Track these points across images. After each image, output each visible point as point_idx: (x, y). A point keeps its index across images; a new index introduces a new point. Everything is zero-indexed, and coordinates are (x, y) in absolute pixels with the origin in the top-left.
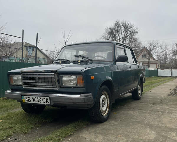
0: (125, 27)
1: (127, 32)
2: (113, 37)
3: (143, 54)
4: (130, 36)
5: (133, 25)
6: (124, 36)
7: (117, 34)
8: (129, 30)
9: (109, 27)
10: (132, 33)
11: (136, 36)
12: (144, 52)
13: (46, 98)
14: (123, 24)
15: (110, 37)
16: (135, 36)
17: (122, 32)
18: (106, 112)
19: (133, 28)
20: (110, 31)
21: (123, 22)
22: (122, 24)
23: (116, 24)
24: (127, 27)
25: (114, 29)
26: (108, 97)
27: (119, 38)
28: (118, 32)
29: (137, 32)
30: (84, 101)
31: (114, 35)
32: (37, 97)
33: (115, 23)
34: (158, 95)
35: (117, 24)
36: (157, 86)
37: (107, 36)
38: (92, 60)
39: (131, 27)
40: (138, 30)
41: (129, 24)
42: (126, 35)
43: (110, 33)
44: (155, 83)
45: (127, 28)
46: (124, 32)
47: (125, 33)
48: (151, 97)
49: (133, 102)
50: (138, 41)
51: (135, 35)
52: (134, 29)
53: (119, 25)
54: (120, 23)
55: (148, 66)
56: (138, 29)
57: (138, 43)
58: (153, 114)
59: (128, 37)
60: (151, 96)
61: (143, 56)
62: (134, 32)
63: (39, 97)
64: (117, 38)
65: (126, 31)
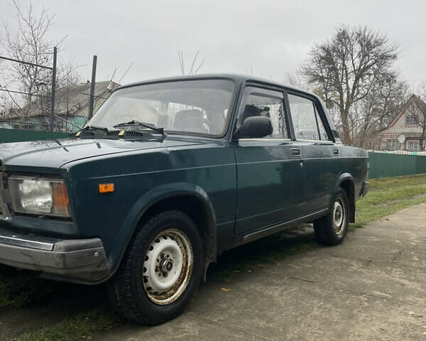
0: (361, 45)
1: (366, 55)
3: (410, 114)
4: (375, 66)
5: (385, 37)
6: (360, 66)
7: (340, 61)
9: (320, 44)
11: (392, 67)
12: (411, 108)
14: (359, 35)
15: (324, 70)
16: (389, 67)
17: (354, 57)
18: (176, 291)
20: (323, 54)
21: (358, 31)
22: (356, 35)
23: (339, 36)
25: (334, 50)
26: (188, 246)
27: (346, 72)
28: (343, 57)
29: (394, 57)
30: (65, 264)
34: (402, 232)
35: (342, 37)
36: (418, 204)
37: (314, 66)
38: (161, 131)
39: (378, 43)
41: (374, 36)
42: (366, 63)
43: (322, 58)
44: (422, 193)
46: (360, 57)
47: (362, 60)
48: (375, 239)
49: (314, 252)
50: (398, 80)
51: (390, 63)
53: (348, 38)
55: (421, 144)
56: (397, 47)
57: (396, 85)
58: (336, 305)
59: (369, 70)
60: (377, 236)
61: (408, 120)
64: (340, 72)
65: (364, 54)
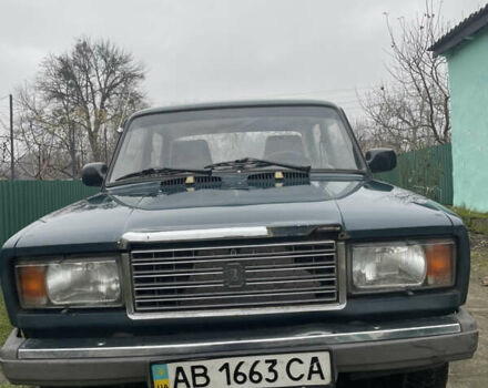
2: (71, 85)
8: (120, 67)
10: (128, 77)
13: (307, 358)
15: (62, 86)
19: (131, 64)
23: (78, 47)
24: (113, 60)
29: (142, 77)
31: (74, 78)
32: (250, 361)
33: (75, 43)
35: (83, 49)
40: (145, 70)
45: (113, 63)
52: (132, 66)
54: (91, 44)
62: (135, 76)
63: (263, 358)
65: (109, 71)
